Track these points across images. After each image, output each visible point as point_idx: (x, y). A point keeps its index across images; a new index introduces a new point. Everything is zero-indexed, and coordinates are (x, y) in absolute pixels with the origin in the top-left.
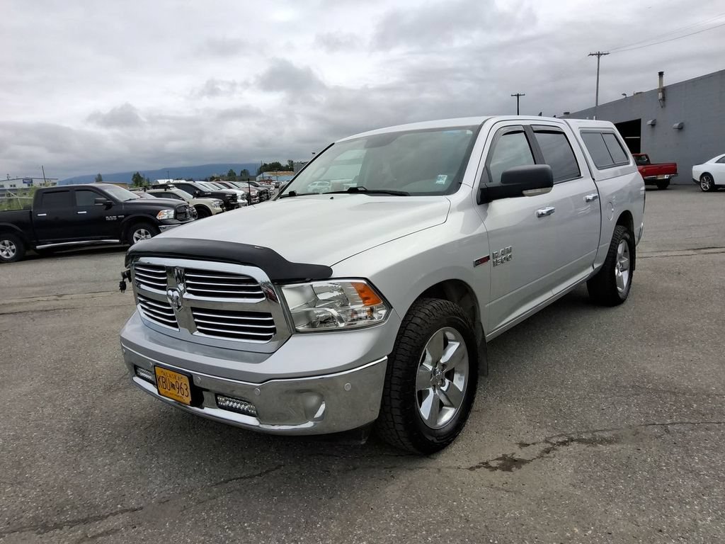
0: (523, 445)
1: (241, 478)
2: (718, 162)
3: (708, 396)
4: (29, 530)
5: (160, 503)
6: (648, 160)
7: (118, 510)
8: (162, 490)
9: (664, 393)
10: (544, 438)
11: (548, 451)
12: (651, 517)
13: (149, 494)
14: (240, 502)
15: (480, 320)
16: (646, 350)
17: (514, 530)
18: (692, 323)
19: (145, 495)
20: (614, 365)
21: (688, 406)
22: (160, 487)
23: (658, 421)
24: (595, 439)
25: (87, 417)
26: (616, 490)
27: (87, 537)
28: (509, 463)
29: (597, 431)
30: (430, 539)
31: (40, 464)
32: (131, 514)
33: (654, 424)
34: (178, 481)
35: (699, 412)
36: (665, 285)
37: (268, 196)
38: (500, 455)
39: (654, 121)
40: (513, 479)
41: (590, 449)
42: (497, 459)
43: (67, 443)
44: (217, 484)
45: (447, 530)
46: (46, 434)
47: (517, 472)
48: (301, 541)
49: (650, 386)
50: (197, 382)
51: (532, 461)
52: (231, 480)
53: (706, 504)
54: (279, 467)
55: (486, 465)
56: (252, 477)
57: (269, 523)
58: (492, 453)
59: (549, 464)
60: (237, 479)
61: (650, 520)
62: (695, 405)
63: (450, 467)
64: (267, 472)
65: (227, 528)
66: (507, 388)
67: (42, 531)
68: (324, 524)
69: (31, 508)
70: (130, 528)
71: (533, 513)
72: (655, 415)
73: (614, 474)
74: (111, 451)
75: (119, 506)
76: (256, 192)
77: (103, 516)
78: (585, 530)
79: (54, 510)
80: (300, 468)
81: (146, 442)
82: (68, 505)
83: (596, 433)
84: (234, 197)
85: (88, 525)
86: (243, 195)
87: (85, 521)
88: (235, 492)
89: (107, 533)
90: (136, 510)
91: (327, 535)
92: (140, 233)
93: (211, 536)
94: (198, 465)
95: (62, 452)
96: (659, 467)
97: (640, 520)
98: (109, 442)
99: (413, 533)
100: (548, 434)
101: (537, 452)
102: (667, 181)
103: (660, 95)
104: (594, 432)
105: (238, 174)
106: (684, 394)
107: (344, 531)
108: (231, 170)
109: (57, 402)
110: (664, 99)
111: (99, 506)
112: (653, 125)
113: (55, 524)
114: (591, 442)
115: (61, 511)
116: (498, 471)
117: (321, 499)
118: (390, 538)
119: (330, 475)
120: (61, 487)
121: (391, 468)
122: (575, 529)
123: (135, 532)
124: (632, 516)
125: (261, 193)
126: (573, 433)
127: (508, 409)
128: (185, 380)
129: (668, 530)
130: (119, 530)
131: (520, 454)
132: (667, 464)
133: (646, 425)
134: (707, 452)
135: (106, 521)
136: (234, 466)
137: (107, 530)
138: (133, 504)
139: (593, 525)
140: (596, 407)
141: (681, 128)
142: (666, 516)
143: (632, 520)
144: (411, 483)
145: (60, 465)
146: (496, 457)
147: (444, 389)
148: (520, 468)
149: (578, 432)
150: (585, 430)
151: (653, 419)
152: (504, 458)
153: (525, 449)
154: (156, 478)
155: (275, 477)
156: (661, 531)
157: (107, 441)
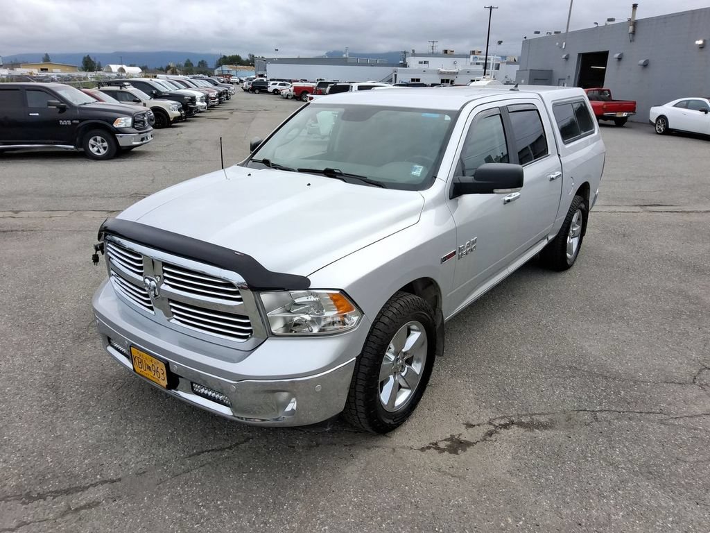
0: (469, 426)
1: (212, 450)
2: (675, 106)
3: (635, 382)
4: (14, 500)
5: (137, 474)
6: (610, 96)
7: (98, 480)
8: (138, 460)
9: (597, 377)
10: (488, 420)
11: (490, 434)
12: (574, 510)
13: (126, 464)
14: (213, 477)
15: (441, 308)
16: (586, 326)
17: (456, 518)
18: (629, 297)
19: (123, 465)
20: (556, 342)
21: (617, 393)
22: (137, 457)
23: (589, 408)
24: (532, 422)
25: (58, 371)
26: (547, 480)
27: (71, 509)
28: (455, 444)
29: (535, 414)
30: (384, 525)
31: (16, 425)
32: (111, 486)
33: (585, 410)
34: (153, 451)
35: (625, 400)
36: (610, 248)
37: (227, 97)
38: (448, 436)
39: (622, 55)
40: (458, 463)
41: (528, 433)
42: (445, 440)
43: (41, 401)
44: (190, 456)
45: (399, 516)
46: (18, 389)
47: (462, 455)
48: (269, 523)
49: (586, 368)
50: (174, 369)
51: (475, 443)
52: (203, 452)
53: (620, 498)
54: (247, 439)
55: (435, 446)
56: (222, 449)
57: (240, 502)
58: (442, 434)
59: (491, 448)
60: (209, 451)
61: (572, 513)
62: (623, 392)
63: (403, 447)
64: (237, 444)
65: (202, 506)
66: (458, 361)
67: (27, 501)
68: (290, 505)
69: (14, 475)
70: (110, 501)
71: (474, 502)
72: (587, 400)
73: (546, 463)
74: (87, 413)
75: (98, 476)
76: (216, 93)
77: (84, 487)
78: (517, 520)
79: (36, 479)
80: (267, 441)
81: (119, 405)
82: (49, 473)
83: (534, 417)
84: (193, 99)
85: (70, 496)
86: (202, 97)
87: (67, 492)
88: (207, 466)
89: (89, 506)
90: (115, 481)
91: (293, 517)
92: (95, 140)
93: (187, 513)
94: (171, 434)
95: (37, 412)
96: (585, 457)
97: (565, 511)
98: (83, 403)
99: (369, 519)
100: (492, 416)
101: (481, 435)
102: (625, 119)
103: (631, 28)
104: (533, 415)
105: (196, 65)
106: (614, 379)
107: (308, 515)
108: (188, 60)
109: (27, 351)
110: (634, 33)
111: (78, 475)
112: (619, 59)
113: (39, 494)
114: (529, 426)
115: (43, 481)
116: (446, 453)
117: (287, 478)
118: (349, 523)
119: (294, 451)
120: (41, 453)
121: (351, 445)
122: (509, 519)
123: (115, 506)
124: (558, 507)
125: (220, 94)
126: (514, 416)
127: (458, 385)
128: (162, 366)
129: (586, 524)
130: (99, 503)
131: (467, 435)
132: (592, 454)
133: (578, 411)
134: (627, 444)
135: (87, 492)
136: (205, 437)
137: (88, 502)
138: (111, 475)
139: (524, 516)
140: (536, 388)
141: (645, 65)
142: (586, 509)
143: (558, 512)
144: (368, 463)
145: (36, 427)
146: (444, 438)
147: (403, 374)
148: (464, 450)
149: (518, 415)
150: (524, 413)
151: (584, 405)
152: (451, 439)
153: (470, 430)
154: (131, 447)
155: (244, 451)
156: (580, 525)
157: (81, 401)
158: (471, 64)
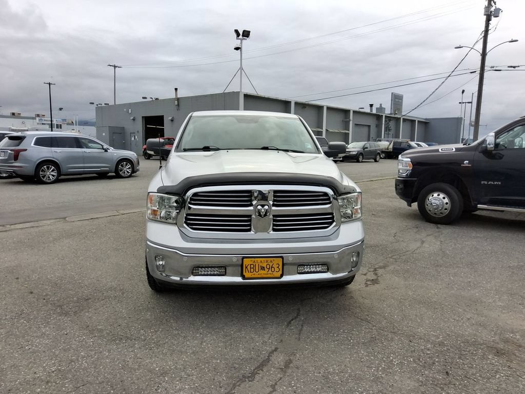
0: (364, 275)
4: (242, 383)
5: (280, 342)
7: (267, 354)
11: (376, 274)
39: (173, 118)
44: (288, 326)
47: (382, 283)
50: (290, 260)
51: (378, 278)
54: (299, 310)
56: (297, 317)
58: (361, 280)
59: (385, 277)
60: (292, 320)
64: (298, 313)
67: (251, 379)
70: (293, 356)
72: (383, 255)
75: (264, 352)
77: (267, 359)
87: (263, 365)
88: (304, 325)
90: (275, 350)
103: (176, 102)
110: (178, 105)
111: (252, 357)
114: (382, 268)
123: (301, 356)
128: (278, 261)
130: (290, 359)
131: (370, 278)
133: (386, 259)
137: (284, 362)
148: (379, 281)
153: (367, 276)
154: (251, 336)
155: (307, 314)
157: (165, 335)
158: (38, 124)
